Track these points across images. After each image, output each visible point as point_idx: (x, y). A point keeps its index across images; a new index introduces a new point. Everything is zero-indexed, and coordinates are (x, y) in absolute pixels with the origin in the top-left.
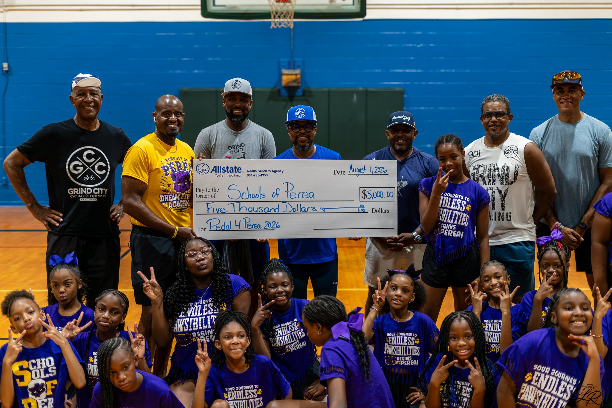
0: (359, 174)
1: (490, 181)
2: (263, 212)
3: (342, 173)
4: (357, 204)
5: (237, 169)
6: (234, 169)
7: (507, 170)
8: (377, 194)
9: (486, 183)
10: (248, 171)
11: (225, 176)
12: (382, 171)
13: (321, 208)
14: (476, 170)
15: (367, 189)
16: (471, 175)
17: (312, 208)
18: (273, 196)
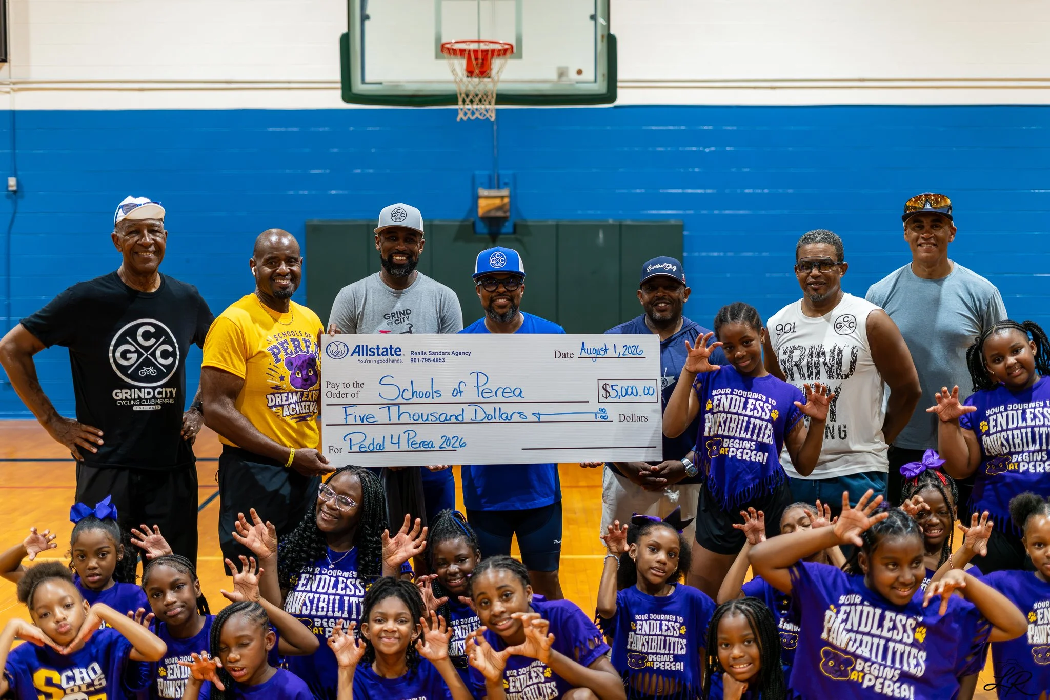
1: (812, 373)
2: (438, 421)
3: (568, 356)
4: (594, 406)
5: (393, 351)
6: (389, 350)
7: (838, 355)
8: (627, 391)
9: (804, 377)
10: (412, 353)
11: (373, 361)
12: (635, 352)
13: (533, 414)
14: (788, 355)
15: (611, 383)
16: (780, 363)
17: (519, 413)
18: (454, 395)
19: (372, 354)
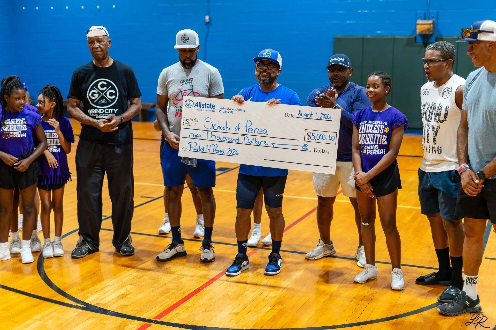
0: (306, 118)
1: (429, 118)
2: (227, 141)
3: (292, 116)
4: (302, 143)
5: (212, 106)
6: (210, 106)
7: (440, 109)
8: (320, 137)
10: (220, 108)
11: (203, 110)
12: (327, 118)
13: (271, 143)
14: (423, 107)
15: (312, 132)
17: (264, 142)
18: (236, 129)
19: (203, 107)
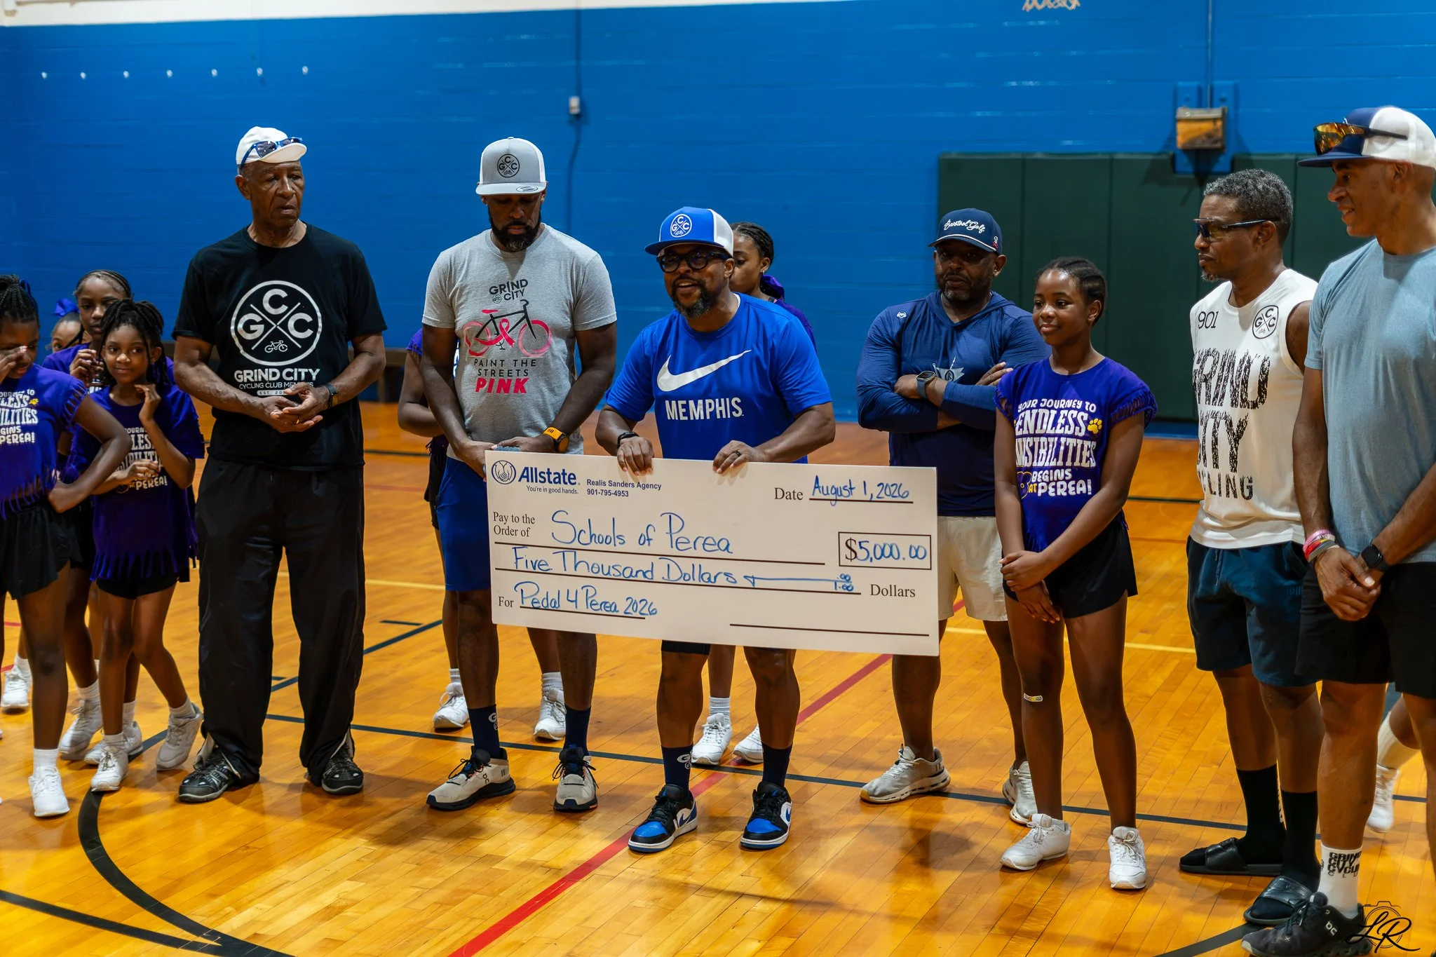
0: (836, 500)
1: (1217, 395)
2: (622, 577)
3: (795, 496)
4: (833, 572)
5: (566, 477)
6: (562, 476)
7: (1246, 369)
8: (883, 551)
9: (1209, 400)
10: (589, 482)
11: (545, 490)
12: (896, 494)
13: (745, 577)
14: (1200, 364)
15: (859, 538)
17: (725, 574)
18: (642, 542)
19: (542, 480)
